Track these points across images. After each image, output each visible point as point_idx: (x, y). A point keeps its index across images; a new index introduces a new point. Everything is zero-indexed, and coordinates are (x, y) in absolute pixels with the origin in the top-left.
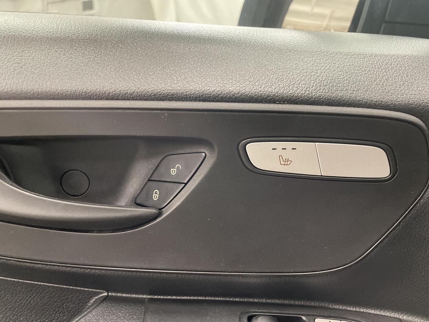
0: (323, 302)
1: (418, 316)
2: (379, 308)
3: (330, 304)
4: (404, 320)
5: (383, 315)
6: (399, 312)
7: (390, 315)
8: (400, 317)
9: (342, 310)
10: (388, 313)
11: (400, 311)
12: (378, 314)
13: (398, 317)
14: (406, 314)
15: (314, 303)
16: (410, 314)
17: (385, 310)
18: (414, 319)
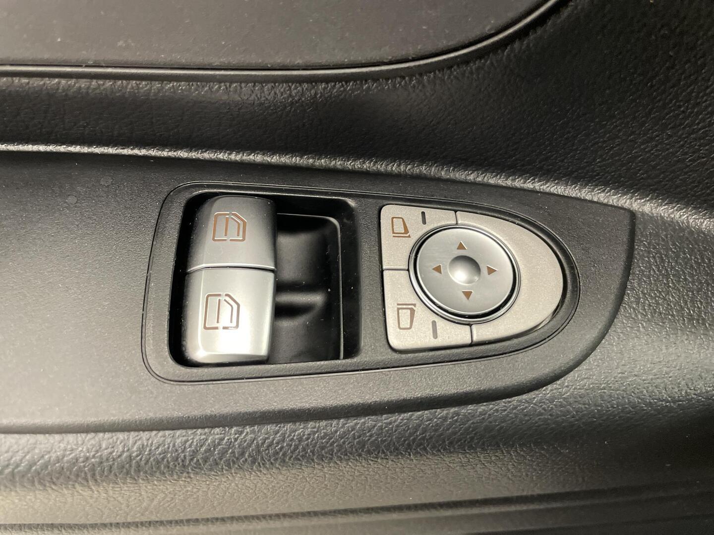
0: (422, 163)
1: (687, 205)
2: (579, 181)
3: (443, 169)
4: (643, 214)
5: (585, 200)
6: (634, 193)
7: (606, 201)
8: (634, 206)
9: (474, 184)
10: (603, 194)
11: (637, 190)
12: (574, 195)
13: (627, 205)
14: (652, 199)
15: (399, 166)
16: (663, 200)
17: (596, 186)
18: (672, 213)
